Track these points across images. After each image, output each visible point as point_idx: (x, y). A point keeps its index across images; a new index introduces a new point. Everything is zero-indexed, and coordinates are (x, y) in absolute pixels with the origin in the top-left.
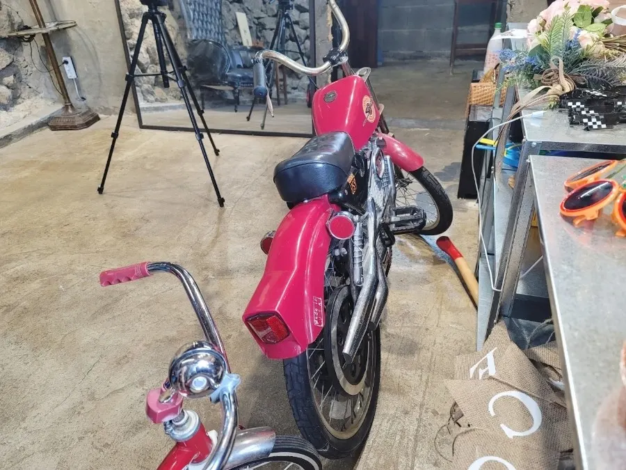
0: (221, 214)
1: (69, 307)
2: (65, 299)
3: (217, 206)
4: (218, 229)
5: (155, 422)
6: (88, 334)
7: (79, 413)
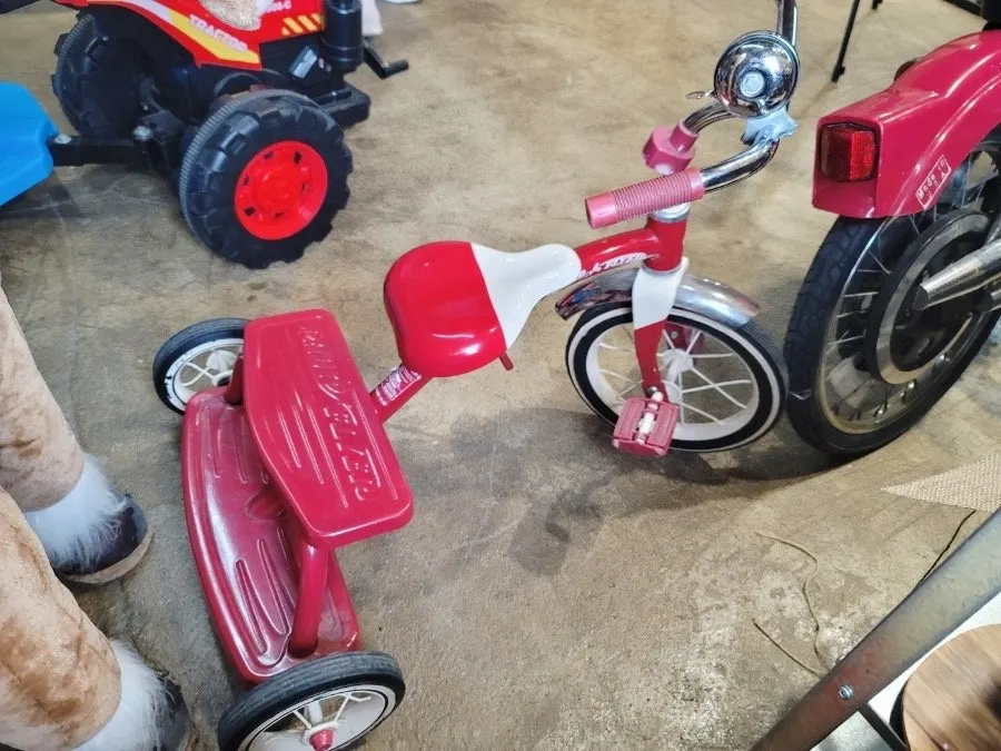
0: (826, 90)
1: (567, 105)
2: (566, 95)
3: (826, 78)
4: (809, 107)
5: (648, 163)
6: (572, 144)
7: (523, 217)
